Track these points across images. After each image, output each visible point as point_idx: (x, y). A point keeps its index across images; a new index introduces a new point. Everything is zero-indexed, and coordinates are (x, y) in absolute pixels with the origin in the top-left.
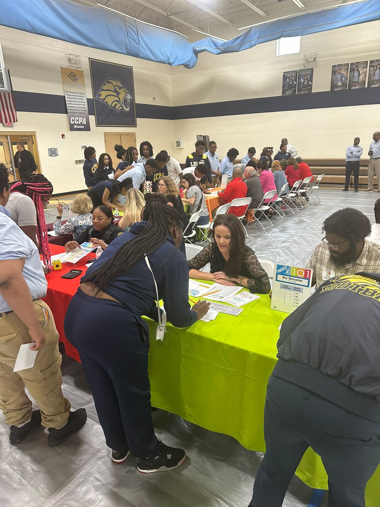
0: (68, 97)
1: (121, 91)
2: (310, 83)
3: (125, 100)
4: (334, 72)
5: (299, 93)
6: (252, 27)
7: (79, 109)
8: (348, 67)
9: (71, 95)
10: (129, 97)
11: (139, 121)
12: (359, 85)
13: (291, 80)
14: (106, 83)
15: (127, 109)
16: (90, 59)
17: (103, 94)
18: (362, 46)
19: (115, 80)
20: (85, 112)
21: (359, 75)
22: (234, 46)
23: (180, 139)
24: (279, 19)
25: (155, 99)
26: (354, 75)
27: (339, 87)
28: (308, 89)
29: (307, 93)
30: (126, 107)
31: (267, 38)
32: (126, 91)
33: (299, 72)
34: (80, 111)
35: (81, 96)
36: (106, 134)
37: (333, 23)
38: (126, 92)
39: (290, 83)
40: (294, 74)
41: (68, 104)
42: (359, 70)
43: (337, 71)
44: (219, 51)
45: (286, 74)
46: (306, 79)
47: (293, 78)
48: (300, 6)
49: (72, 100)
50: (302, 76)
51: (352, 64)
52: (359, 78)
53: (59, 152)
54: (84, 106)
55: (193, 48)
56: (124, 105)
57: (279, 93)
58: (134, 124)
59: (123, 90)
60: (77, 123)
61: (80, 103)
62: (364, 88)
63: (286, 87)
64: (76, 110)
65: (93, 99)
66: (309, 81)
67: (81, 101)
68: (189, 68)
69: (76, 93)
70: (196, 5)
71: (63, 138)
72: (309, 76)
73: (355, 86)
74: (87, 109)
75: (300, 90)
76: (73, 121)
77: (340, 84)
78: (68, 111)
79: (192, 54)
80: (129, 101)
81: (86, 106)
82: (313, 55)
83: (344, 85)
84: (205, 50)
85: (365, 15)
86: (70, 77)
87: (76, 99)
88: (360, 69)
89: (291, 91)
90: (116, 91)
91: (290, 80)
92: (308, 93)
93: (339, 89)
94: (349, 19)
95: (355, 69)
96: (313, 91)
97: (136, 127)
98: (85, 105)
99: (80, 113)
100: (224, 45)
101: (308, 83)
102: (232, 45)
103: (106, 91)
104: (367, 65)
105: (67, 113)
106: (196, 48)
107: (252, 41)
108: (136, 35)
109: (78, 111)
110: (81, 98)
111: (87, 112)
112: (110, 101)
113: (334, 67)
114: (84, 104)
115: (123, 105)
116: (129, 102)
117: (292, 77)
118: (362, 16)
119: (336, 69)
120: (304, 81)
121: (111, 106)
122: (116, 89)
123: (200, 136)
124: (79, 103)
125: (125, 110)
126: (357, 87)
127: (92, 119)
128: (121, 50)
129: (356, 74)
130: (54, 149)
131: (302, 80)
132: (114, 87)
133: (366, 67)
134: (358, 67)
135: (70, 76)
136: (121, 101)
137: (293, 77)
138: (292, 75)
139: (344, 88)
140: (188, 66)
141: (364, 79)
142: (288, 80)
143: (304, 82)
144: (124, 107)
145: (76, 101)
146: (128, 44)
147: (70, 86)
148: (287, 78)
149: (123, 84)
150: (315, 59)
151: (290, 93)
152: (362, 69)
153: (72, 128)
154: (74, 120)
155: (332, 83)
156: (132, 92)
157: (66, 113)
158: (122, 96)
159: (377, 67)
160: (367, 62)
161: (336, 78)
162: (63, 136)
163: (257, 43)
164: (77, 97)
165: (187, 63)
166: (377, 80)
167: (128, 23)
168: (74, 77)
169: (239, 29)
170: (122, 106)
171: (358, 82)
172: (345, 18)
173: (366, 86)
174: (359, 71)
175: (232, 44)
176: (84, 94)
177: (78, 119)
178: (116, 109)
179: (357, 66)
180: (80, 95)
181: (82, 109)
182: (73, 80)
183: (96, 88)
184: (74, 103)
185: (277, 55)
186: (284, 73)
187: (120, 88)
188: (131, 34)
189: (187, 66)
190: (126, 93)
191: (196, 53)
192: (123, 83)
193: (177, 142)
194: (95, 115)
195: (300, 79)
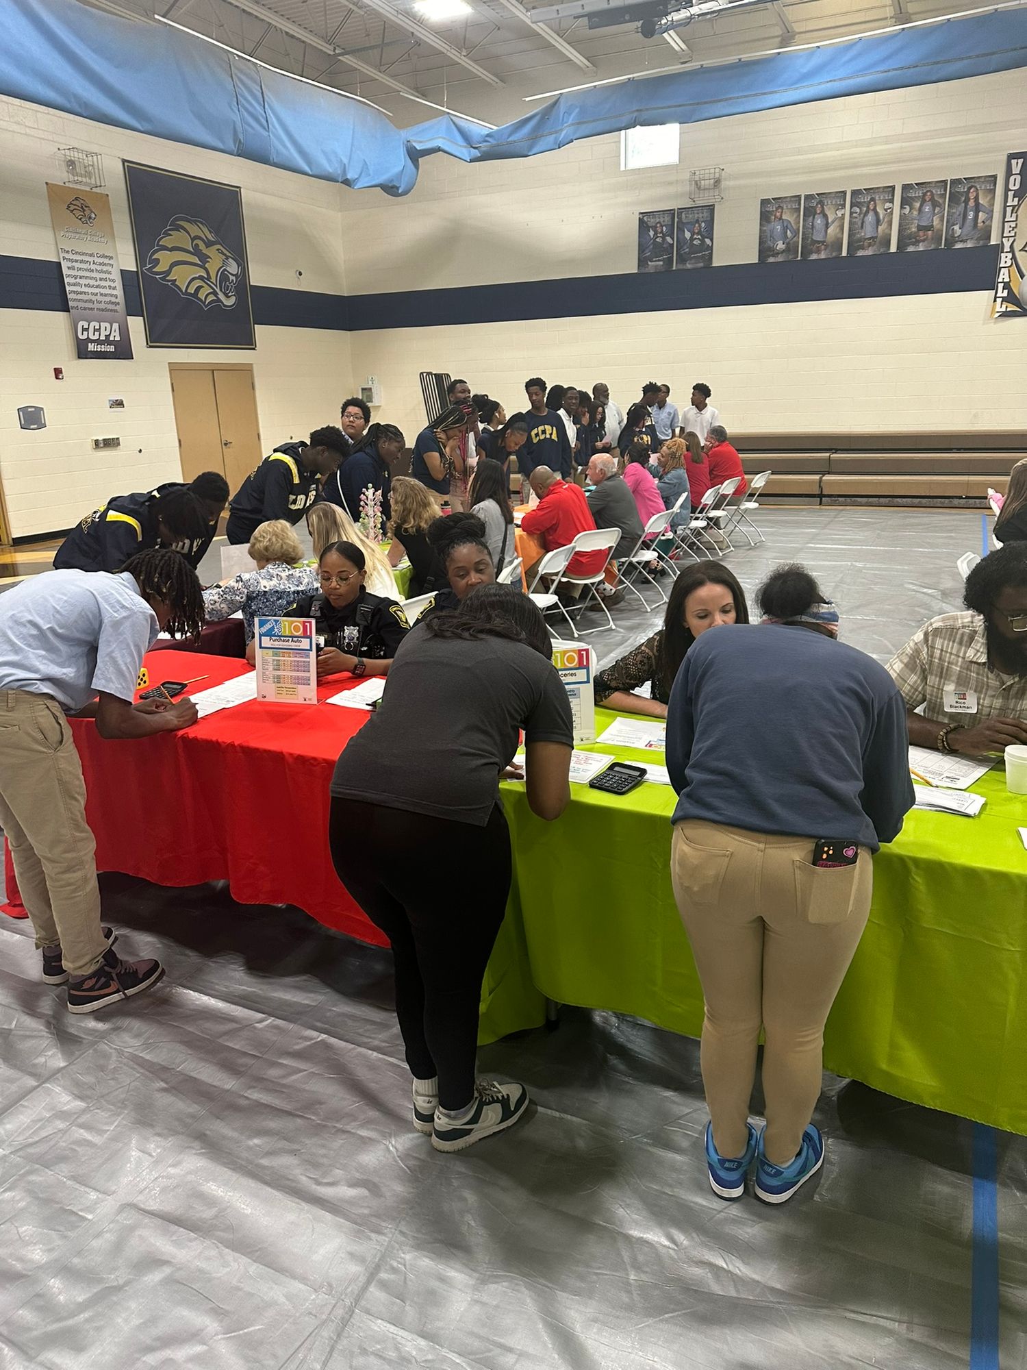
0: (70, 264)
1: (212, 252)
2: (708, 241)
3: (224, 277)
4: (765, 217)
5: (681, 267)
6: (561, 94)
7: (99, 298)
8: (800, 204)
9: (76, 261)
10: (233, 268)
11: (261, 332)
12: (827, 251)
13: (660, 233)
14: (170, 230)
15: (230, 302)
16: (126, 164)
17: (165, 259)
18: (829, 153)
19: (193, 221)
20: (117, 308)
21: (827, 226)
22: (515, 142)
23: (370, 382)
24: (629, 79)
26: (815, 224)
27: (778, 254)
28: (702, 257)
29: (701, 268)
31: (600, 126)
33: (680, 214)
34: (102, 306)
35: (105, 264)
36: (174, 368)
37: (765, 94)
38: (222, 253)
39: (658, 240)
40: (667, 219)
41: (69, 284)
42: (827, 212)
43: (772, 214)
44: (477, 153)
45: (645, 219)
46: (696, 231)
47: (664, 228)
48: (677, 48)
49: (80, 273)
50: (688, 223)
51: (809, 197)
52: (826, 232)
53: (48, 416)
54: (114, 292)
55: (405, 142)
56: (221, 290)
57: (629, 266)
58: (248, 342)
59: (218, 250)
60: (96, 337)
61: (103, 283)
62: (839, 258)
63: (647, 251)
64: (90, 301)
65: (137, 272)
66: (704, 237)
67: (104, 276)
68: (397, 195)
69: (92, 255)
70: (411, 30)
71: (57, 378)
72: (703, 225)
73: (818, 252)
74: (121, 298)
75: (682, 259)
76: (85, 333)
77: (780, 246)
78: (71, 304)
79: (405, 158)
80: (234, 278)
81: (119, 292)
82: (712, 171)
83: (790, 249)
84: (439, 149)
85: (840, 79)
86: (72, 211)
87: (92, 271)
88: (829, 209)
89: (659, 260)
90: (197, 252)
91: (656, 233)
92: (704, 267)
93: (780, 259)
94: (804, 87)
95: (815, 210)
96: (716, 263)
97: (254, 349)
98: (114, 288)
99: (103, 310)
100: (487, 139)
101: (703, 241)
102: (510, 139)
103: (171, 250)
104: (845, 200)
105: (69, 311)
106: (414, 144)
107: (562, 130)
108: (259, 103)
109: (96, 306)
110: (105, 268)
111: (121, 308)
112: (184, 277)
113: (764, 202)
114: (113, 285)
115: (218, 290)
116: (233, 281)
117: (662, 226)
118: (835, 81)
119: (770, 208)
120: (692, 235)
121: (186, 293)
122: (197, 245)
123: (428, 374)
124: (99, 283)
125: (222, 303)
126: (823, 256)
127: (136, 325)
128: (223, 142)
129: (819, 222)
130: (33, 409)
131: (688, 235)
132: (193, 240)
133: (844, 206)
134: (822, 207)
135: (72, 207)
136: (213, 280)
137: (665, 225)
138: (662, 220)
139: (790, 257)
140: (395, 189)
141: (839, 235)
142: (652, 233)
143: (692, 239)
144: (221, 296)
145: (91, 278)
146: (239, 129)
147: (73, 235)
148: (648, 228)
149: (217, 234)
150: (717, 182)
151: (657, 266)
152: (833, 210)
153: (83, 351)
154: (87, 330)
155: (762, 242)
156: (241, 257)
157: (66, 308)
158: (214, 266)
159: (868, 207)
160: (844, 193)
161: (772, 231)
162: (58, 372)
163: (577, 135)
164: (93, 267)
165: (392, 181)
166: (870, 239)
167: (236, 71)
168: (84, 210)
169: (527, 99)
170: (215, 293)
171: (824, 242)
172: (792, 85)
173: (844, 254)
174: (825, 216)
175: (510, 136)
176: (111, 258)
177: (97, 327)
178: (201, 300)
179: (821, 202)
180: (101, 260)
181: (108, 299)
182: (80, 219)
183: (145, 242)
184: (87, 281)
185: (622, 168)
186: (641, 216)
187: (209, 244)
188: (246, 99)
189: (390, 189)
191: (415, 155)
192: (215, 230)
193: (363, 389)
194: (143, 316)
195: (681, 230)
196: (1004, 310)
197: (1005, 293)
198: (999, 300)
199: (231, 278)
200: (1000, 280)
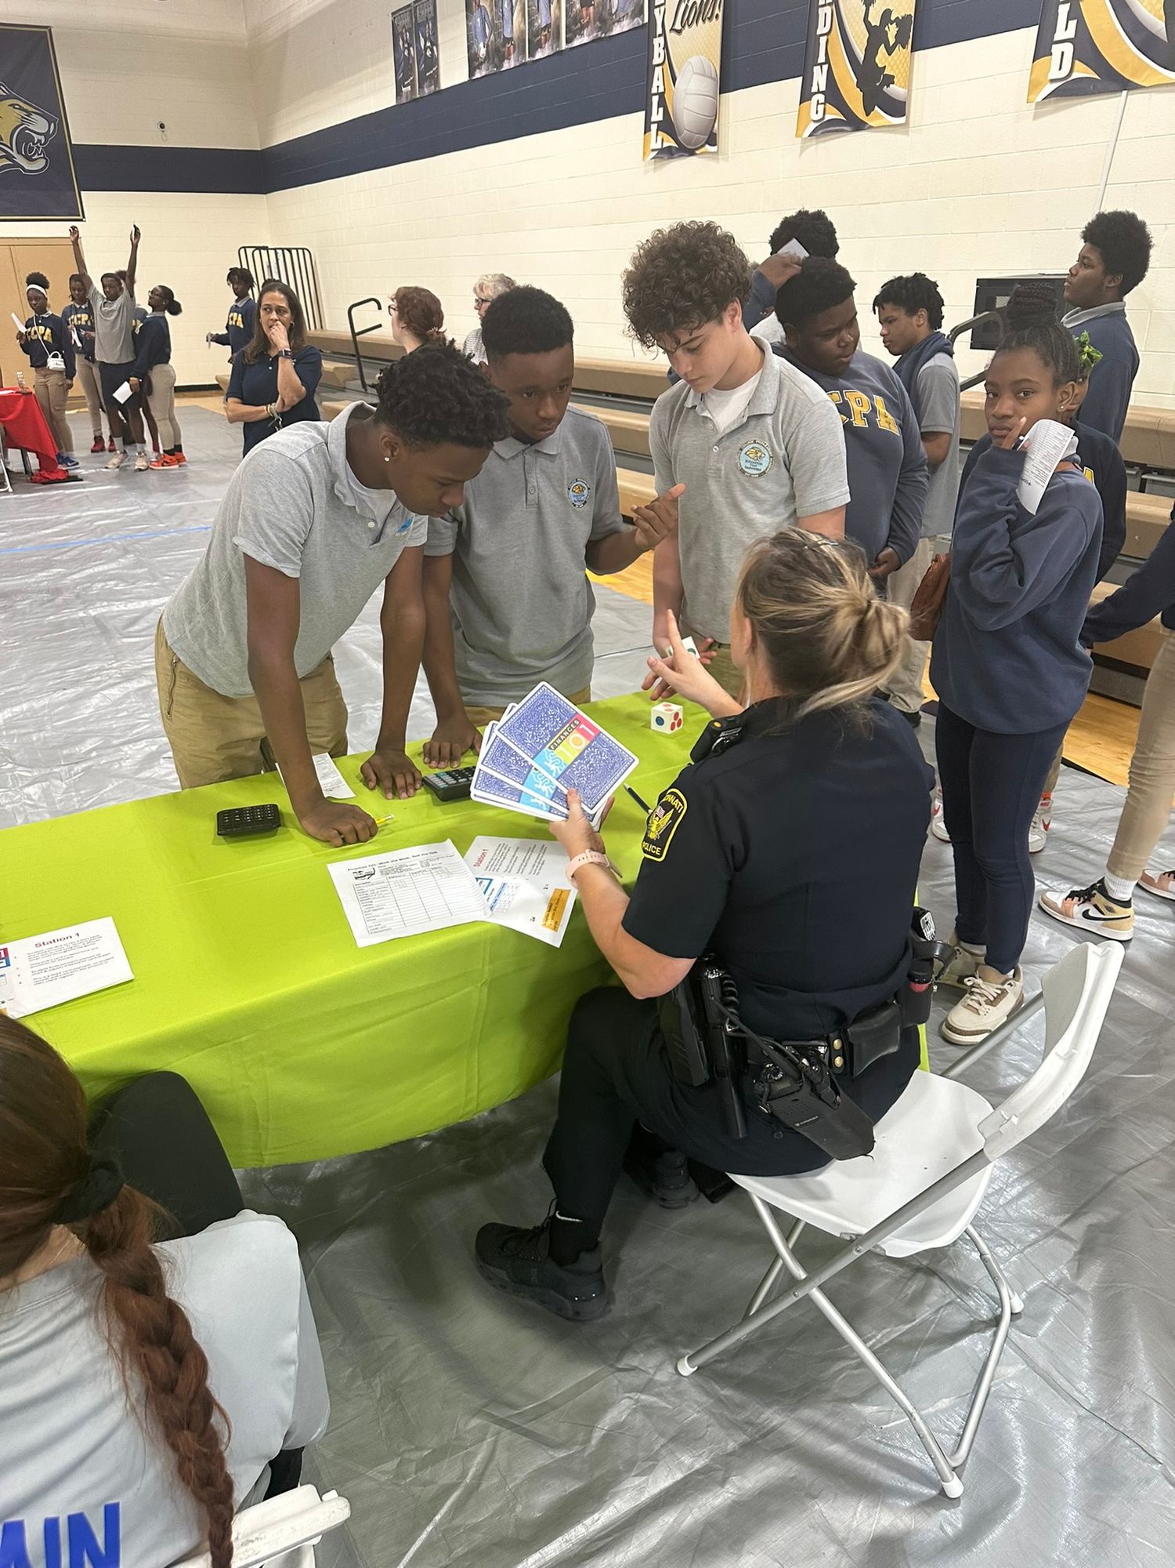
3: (24, 139)
25: (162, 126)
30: (30, 159)
32: (26, 107)
38: (24, 110)
56: (19, 152)
59: (13, 105)
80: (43, 139)
97: (81, 220)
115: (14, 153)
116: (39, 141)
144: (20, 160)
170: (9, 157)
190: (23, 114)
196: (660, 147)
197: (660, 118)
198: (654, 127)
199: (36, 137)
200: (654, 90)
